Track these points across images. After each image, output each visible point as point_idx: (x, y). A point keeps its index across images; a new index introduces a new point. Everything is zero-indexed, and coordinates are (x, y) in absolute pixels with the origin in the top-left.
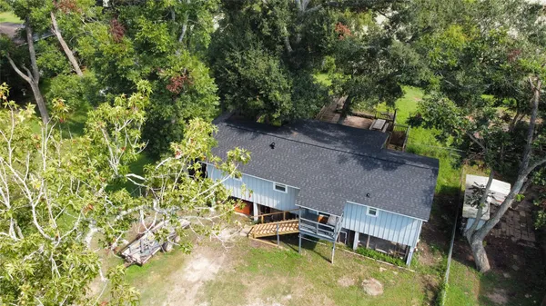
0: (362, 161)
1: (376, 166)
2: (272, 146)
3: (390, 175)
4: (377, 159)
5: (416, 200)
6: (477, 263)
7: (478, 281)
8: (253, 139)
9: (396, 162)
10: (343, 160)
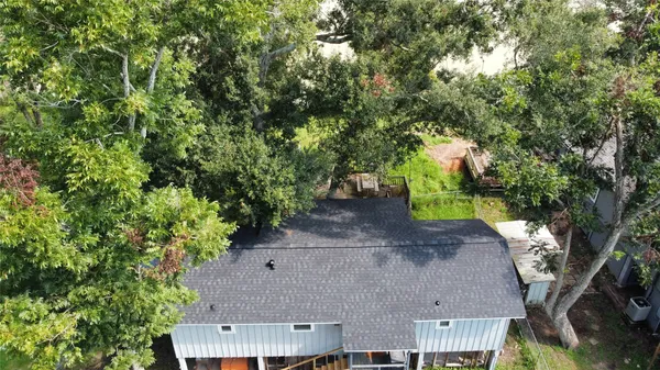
0: (408, 254)
1: (428, 257)
2: (270, 265)
3: (451, 264)
4: (426, 245)
5: (500, 293)
6: (562, 339)
7: (572, 362)
8: (235, 261)
9: (452, 244)
10: (381, 260)
